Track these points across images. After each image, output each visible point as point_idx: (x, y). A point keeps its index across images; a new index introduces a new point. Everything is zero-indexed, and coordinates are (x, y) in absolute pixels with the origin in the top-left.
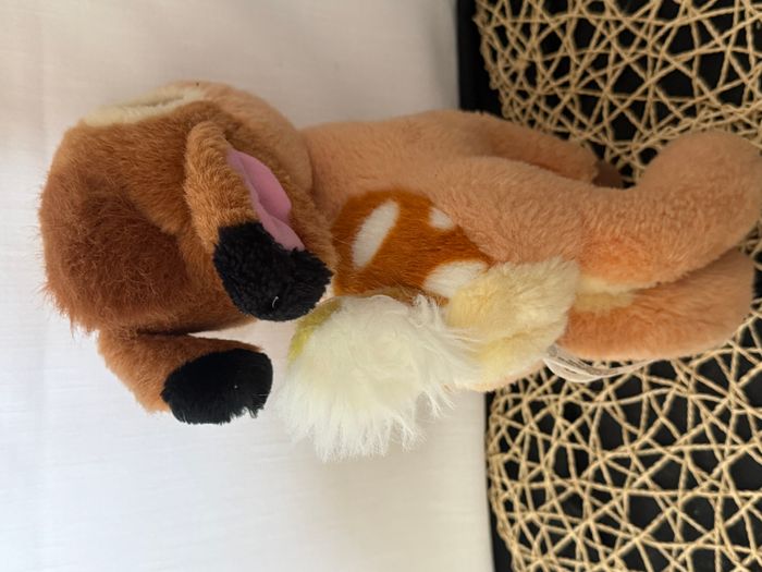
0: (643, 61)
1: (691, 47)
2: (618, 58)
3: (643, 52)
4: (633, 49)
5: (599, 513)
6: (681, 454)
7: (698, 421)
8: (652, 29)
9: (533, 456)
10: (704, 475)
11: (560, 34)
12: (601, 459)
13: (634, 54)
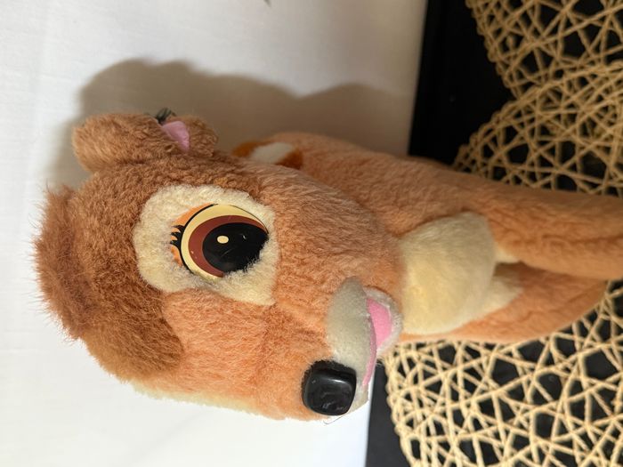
5: (468, 365)
10: (562, 357)
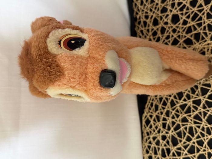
0: (179, 36)
1: (191, 32)
2: (172, 36)
3: (179, 34)
4: (176, 33)
6: (194, 143)
7: (196, 132)
8: (181, 28)
9: (156, 153)
10: (201, 147)
11: (157, 31)
12: (173, 149)
13: (176, 35)
